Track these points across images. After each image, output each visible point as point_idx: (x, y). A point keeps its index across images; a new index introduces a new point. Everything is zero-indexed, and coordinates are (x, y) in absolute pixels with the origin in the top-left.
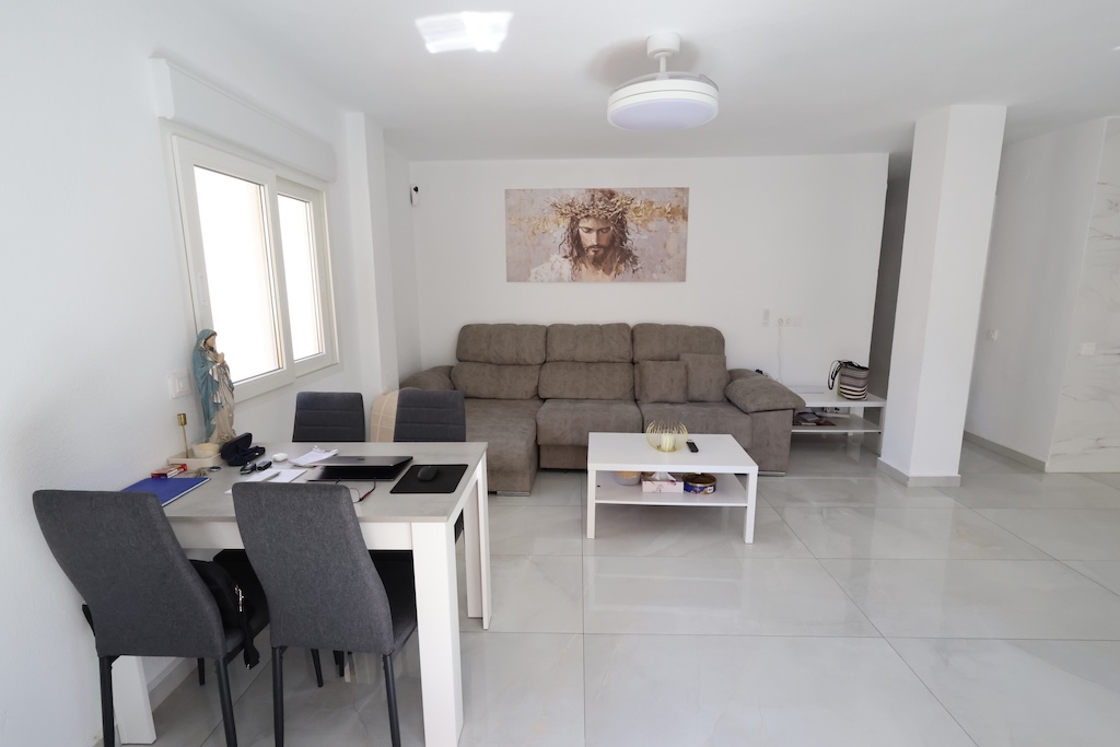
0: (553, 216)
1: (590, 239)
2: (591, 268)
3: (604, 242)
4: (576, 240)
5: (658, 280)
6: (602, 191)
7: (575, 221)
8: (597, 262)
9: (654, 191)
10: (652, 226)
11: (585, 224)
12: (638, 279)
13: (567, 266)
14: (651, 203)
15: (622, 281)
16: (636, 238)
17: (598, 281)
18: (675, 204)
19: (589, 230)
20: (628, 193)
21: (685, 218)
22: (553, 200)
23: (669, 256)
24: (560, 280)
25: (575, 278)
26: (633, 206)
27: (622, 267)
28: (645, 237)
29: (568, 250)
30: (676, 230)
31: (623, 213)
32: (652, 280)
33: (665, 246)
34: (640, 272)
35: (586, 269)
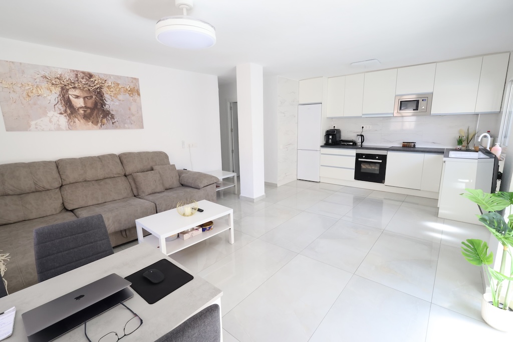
0: (45, 85)
1: (79, 103)
2: (83, 121)
4: (68, 103)
5: (129, 128)
6: (83, 73)
7: (64, 90)
8: (87, 117)
9: (119, 77)
10: (120, 97)
11: (72, 93)
12: (116, 128)
13: (63, 120)
14: (118, 84)
15: (106, 129)
16: (111, 104)
17: (89, 129)
18: (132, 86)
19: (77, 97)
20: (102, 76)
21: (139, 94)
22: (43, 73)
23: (133, 115)
24: (59, 128)
25: (70, 127)
26: (106, 85)
27: (105, 120)
28: (117, 103)
29: (63, 109)
30: (135, 101)
31: (100, 88)
32: (124, 128)
33: (130, 109)
34: (117, 124)
35: (79, 122)
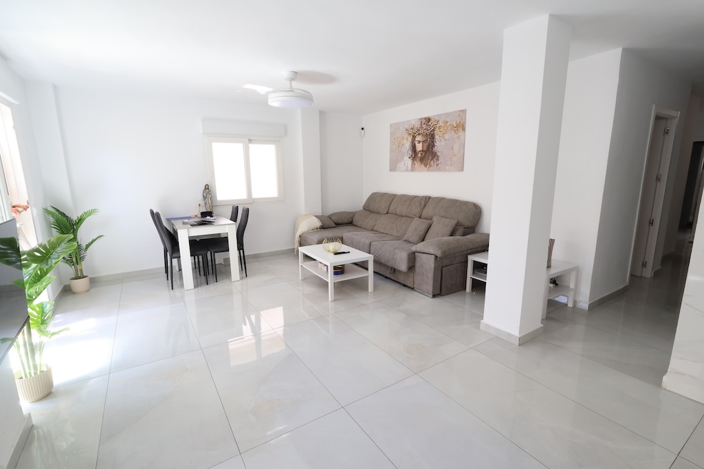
0: (406, 136)
1: (419, 147)
2: (419, 163)
3: (425, 149)
4: (414, 147)
5: (448, 171)
6: (425, 119)
7: (414, 137)
8: (422, 160)
9: (448, 114)
10: (447, 136)
11: (419, 138)
12: (439, 170)
14: (447, 122)
15: (432, 171)
16: (439, 145)
17: (421, 171)
18: (458, 120)
19: (419, 142)
20: (437, 118)
21: (464, 129)
22: (406, 126)
23: (455, 155)
24: (407, 170)
25: (413, 169)
26: (438, 125)
27: (432, 162)
28: (443, 144)
29: (411, 153)
30: (458, 138)
31: (434, 130)
32: (445, 170)
33: (453, 149)
34: (440, 165)
35: (417, 164)
